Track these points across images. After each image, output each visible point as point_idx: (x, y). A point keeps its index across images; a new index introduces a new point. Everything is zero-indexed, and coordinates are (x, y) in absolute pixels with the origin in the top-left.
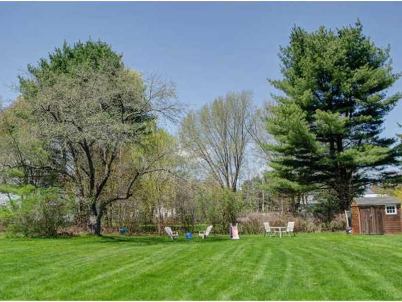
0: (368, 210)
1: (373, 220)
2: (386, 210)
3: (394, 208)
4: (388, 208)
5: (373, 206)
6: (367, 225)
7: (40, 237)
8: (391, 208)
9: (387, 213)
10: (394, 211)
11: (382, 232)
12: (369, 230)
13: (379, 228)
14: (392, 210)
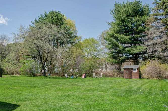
0: (127, 70)
1: (128, 74)
2: (133, 70)
3: (136, 69)
4: (134, 69)
5: (129, 69)
6: (126, 75)
7: (32, 76)
8: (135, 69)
9: (133, 71)
10: (136, 71)
11: (131, 78)
12: (127, 77)
13: (130, 76)
14: (135, 70)
